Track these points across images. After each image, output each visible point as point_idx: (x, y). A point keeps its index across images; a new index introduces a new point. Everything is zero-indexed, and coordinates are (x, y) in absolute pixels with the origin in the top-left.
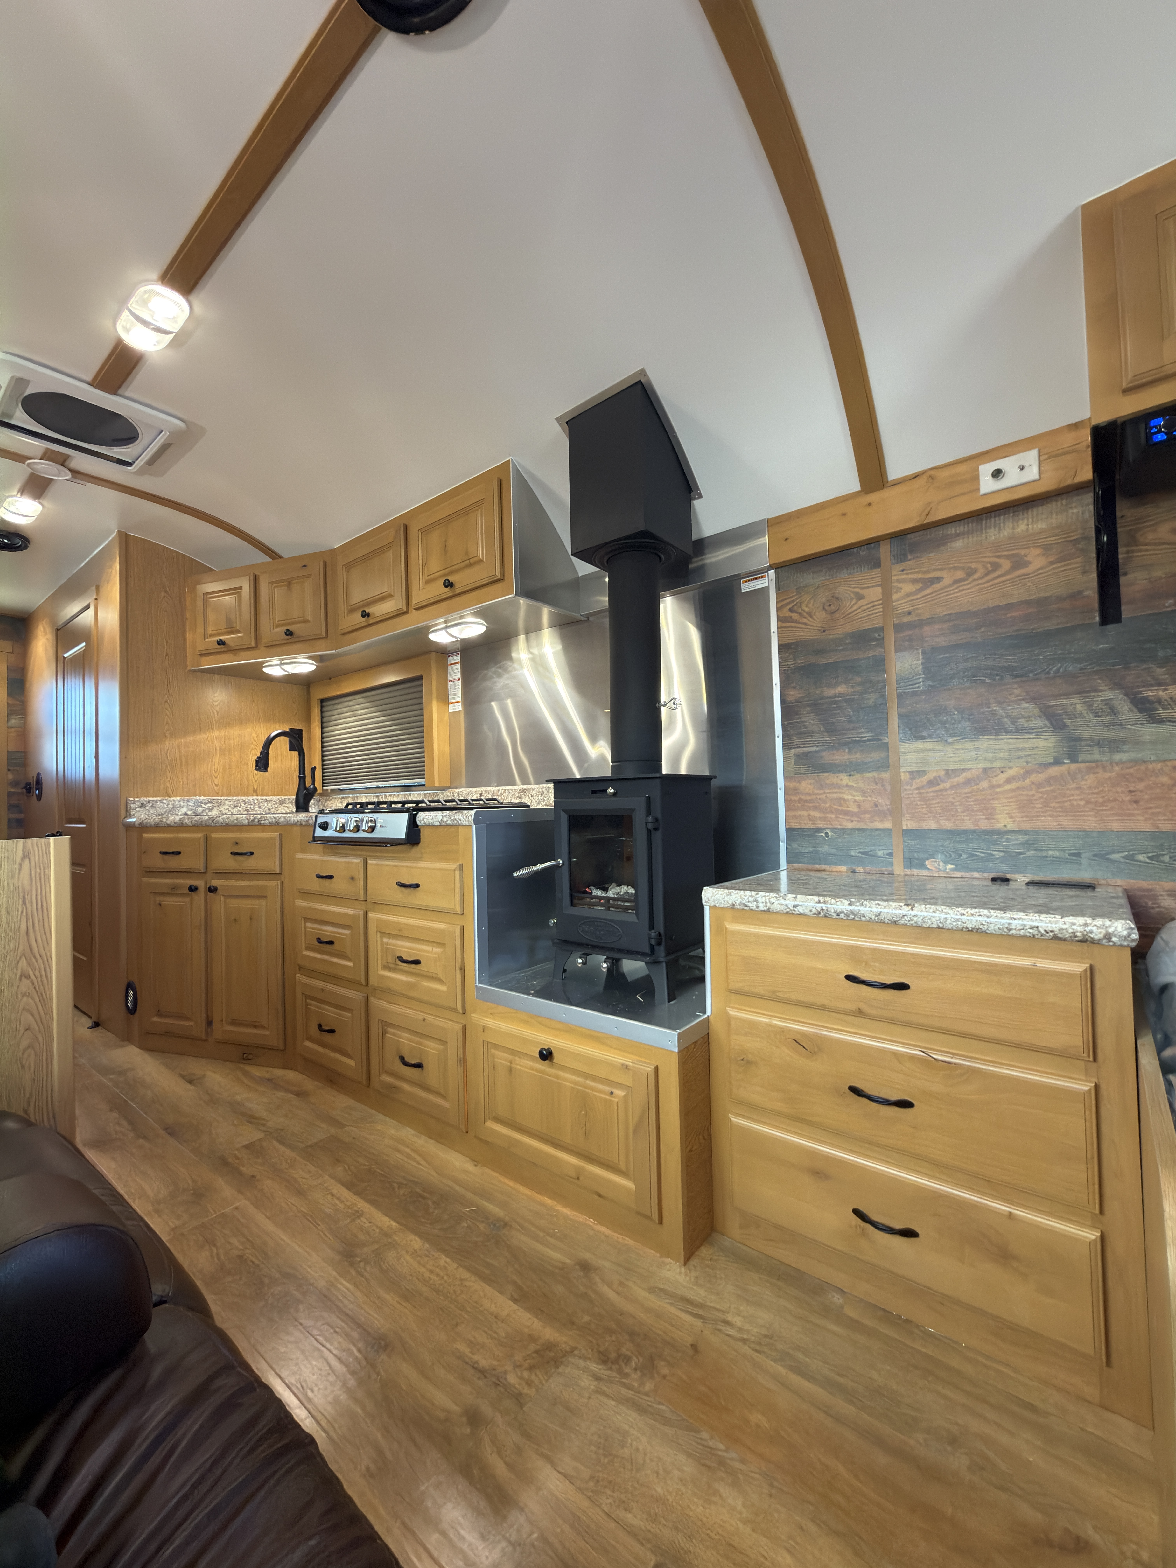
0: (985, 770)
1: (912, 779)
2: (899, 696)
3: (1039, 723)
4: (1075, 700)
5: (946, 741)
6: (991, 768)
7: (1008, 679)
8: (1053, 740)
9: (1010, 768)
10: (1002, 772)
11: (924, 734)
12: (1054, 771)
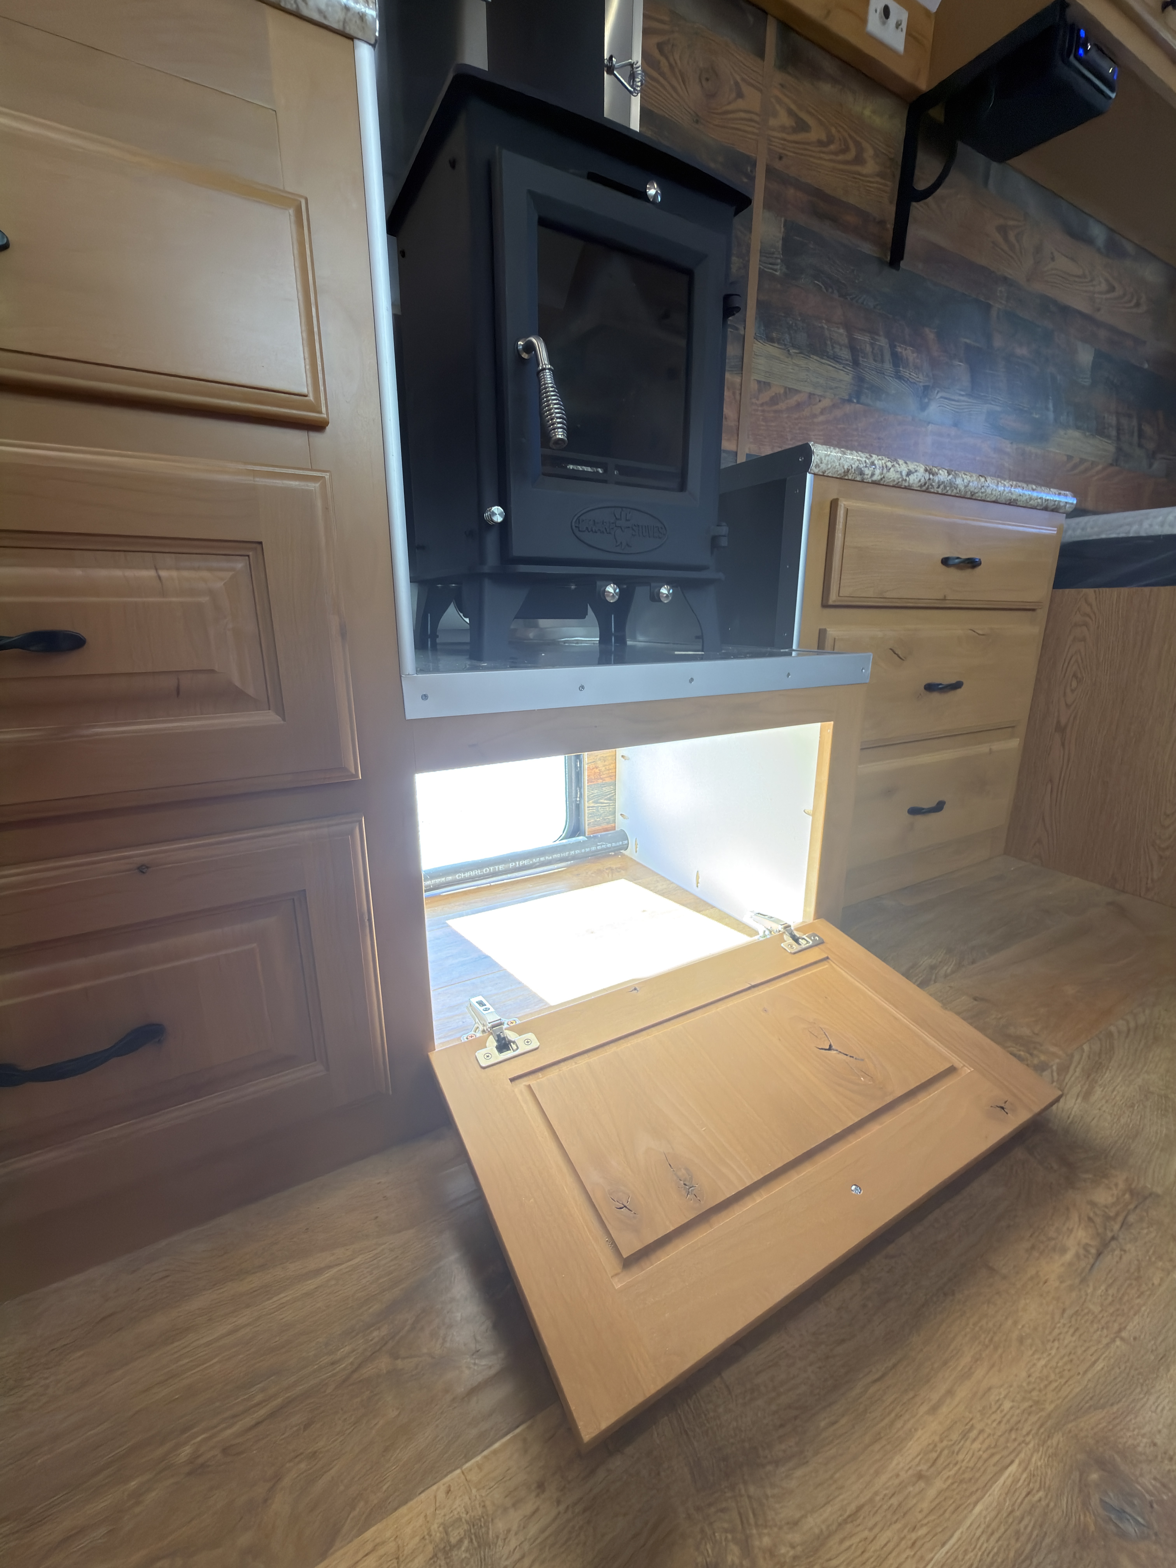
0: (811, 395)
1: (760, 391)
2: (761, 273)
3: (845, 354)
4: (867, 338)
5: (789, 351)
6: (814, 394)
7: (836, 295)
8: (850, 376)
9: (825, 397)
10: (820, 401)
11: (774, 335)
12: (848, 408)
